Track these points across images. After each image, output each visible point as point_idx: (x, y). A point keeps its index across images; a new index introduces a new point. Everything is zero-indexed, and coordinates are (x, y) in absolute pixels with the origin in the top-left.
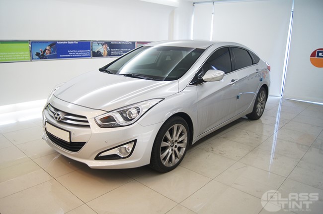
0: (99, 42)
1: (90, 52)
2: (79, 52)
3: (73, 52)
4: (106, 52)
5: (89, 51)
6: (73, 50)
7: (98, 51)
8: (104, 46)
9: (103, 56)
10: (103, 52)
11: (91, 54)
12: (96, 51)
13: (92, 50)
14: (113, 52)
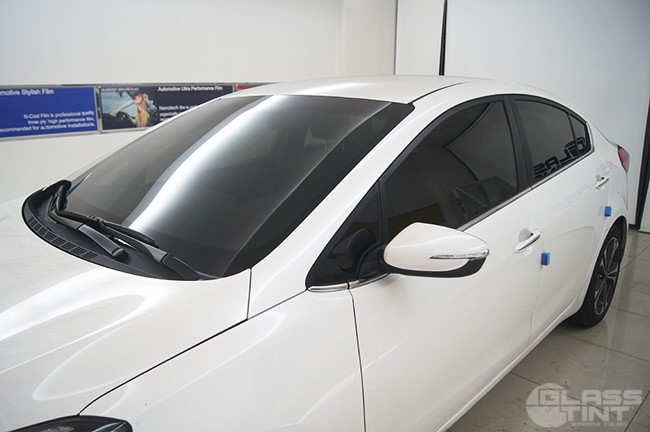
0: (120, 89)
1: (94, 117)
2: (59, 118)
3: (39, 119)
4: (145, 116)
5: (91, 113)
6: (40, 113)
7: (119, 114)
8: (138, 99)
9: (135, 126)
10: (135, 114)
11: (100, 123)
12: (113, 113)
14: (167, 114)
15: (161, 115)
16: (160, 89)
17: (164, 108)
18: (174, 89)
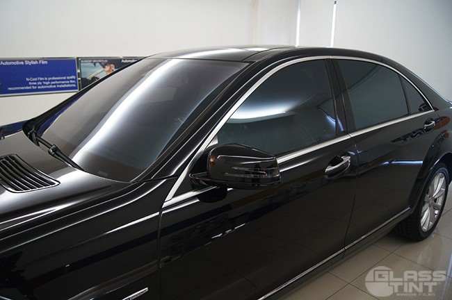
1: (75, 80)
2: (51, 81)
3: (37, 81)
6: (37, 77)
7: (94, 78)
8: (107, 68)
12: (89, 78)
13: (79, 75)
16: (123, 61)
18: (133, 61)
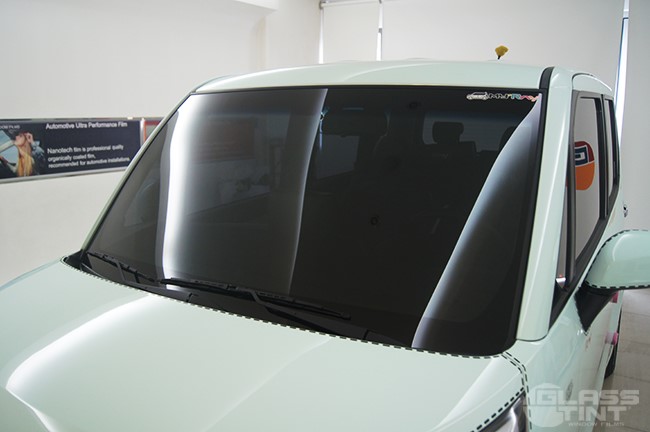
4: (28, 162)
8: (19, 140)
14: (57, 159)
15: (50, 159)
16: (48, 126)
17: (54, 151)
18: (67, 126)
